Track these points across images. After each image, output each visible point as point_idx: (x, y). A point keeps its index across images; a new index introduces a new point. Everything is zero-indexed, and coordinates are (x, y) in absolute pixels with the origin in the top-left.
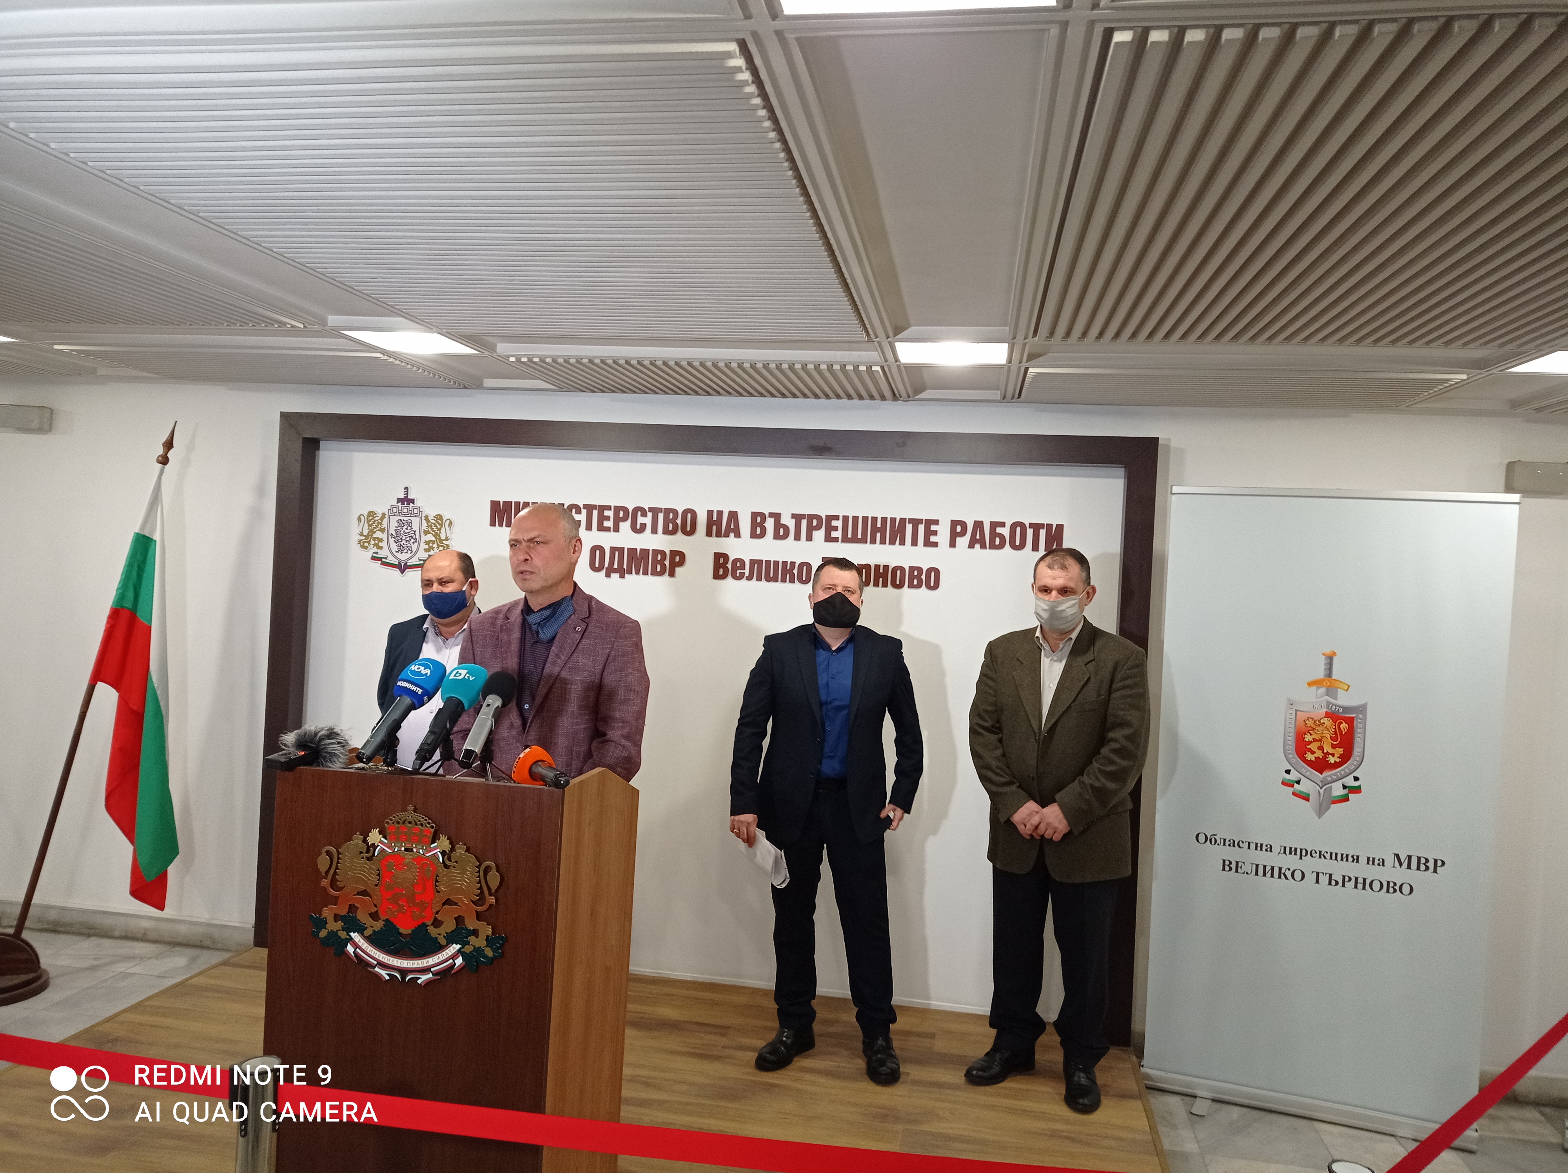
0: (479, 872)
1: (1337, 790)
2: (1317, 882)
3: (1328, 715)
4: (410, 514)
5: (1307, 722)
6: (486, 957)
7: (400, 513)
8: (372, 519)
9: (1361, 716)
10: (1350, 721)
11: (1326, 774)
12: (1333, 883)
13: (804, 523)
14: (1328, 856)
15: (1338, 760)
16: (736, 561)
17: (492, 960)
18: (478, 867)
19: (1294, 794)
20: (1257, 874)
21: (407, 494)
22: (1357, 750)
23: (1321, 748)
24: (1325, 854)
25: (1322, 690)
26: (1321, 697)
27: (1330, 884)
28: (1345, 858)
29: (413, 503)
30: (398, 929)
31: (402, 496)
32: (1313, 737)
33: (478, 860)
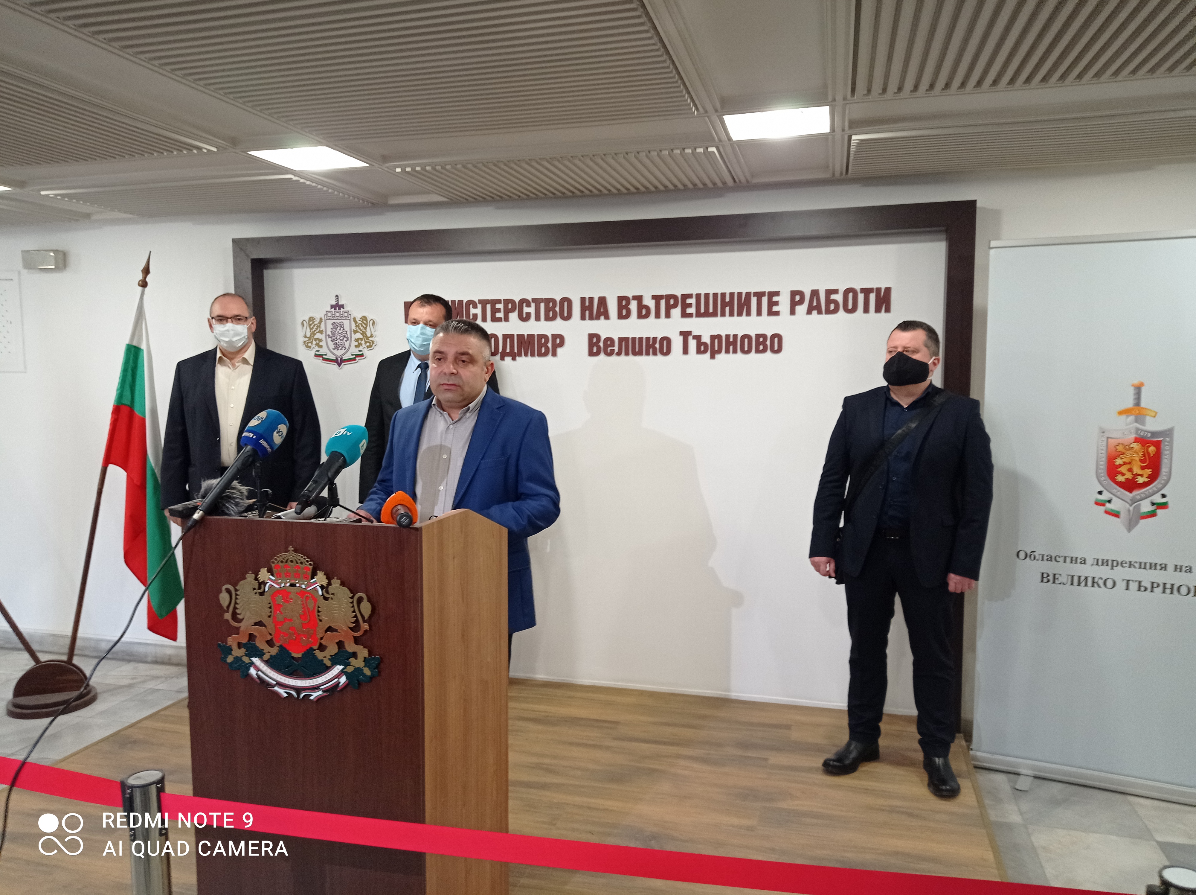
0: (352, 602)
1: (1146, 507)
2: (1127, 589)
3: (1137, 440)
4: (342, 317)
5: (1118, 447)
6: (364, 675)
7: (333, 317)
8: (312, 323)
9: (1168, 439)
10: (1158, 444)
11: (1135, 493)
12: (1143, 589)
13: (663, 303)
14: (1137, 565)
15: (1147, 480)
16: (607, 339)
17: (371, 678)
18: (352, 598)
19: (1107, 512)
20: (1072, 584)
21: (338, 301)
22: (1164, 470)
23: (1130, 470)
24: (1135, 564)
25: (1131, 418)
26: (1130, 424)
27: (1139, 590)
28: (1153, 566)
29: (344, 308)
30: (290, 654)
31: (334, 303)
32: (1124, 460)
33: (352, 592)
